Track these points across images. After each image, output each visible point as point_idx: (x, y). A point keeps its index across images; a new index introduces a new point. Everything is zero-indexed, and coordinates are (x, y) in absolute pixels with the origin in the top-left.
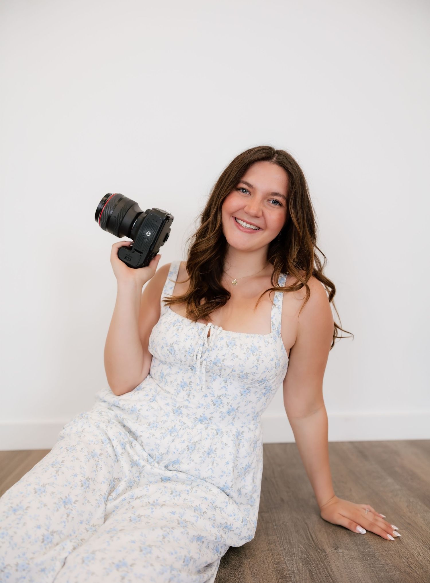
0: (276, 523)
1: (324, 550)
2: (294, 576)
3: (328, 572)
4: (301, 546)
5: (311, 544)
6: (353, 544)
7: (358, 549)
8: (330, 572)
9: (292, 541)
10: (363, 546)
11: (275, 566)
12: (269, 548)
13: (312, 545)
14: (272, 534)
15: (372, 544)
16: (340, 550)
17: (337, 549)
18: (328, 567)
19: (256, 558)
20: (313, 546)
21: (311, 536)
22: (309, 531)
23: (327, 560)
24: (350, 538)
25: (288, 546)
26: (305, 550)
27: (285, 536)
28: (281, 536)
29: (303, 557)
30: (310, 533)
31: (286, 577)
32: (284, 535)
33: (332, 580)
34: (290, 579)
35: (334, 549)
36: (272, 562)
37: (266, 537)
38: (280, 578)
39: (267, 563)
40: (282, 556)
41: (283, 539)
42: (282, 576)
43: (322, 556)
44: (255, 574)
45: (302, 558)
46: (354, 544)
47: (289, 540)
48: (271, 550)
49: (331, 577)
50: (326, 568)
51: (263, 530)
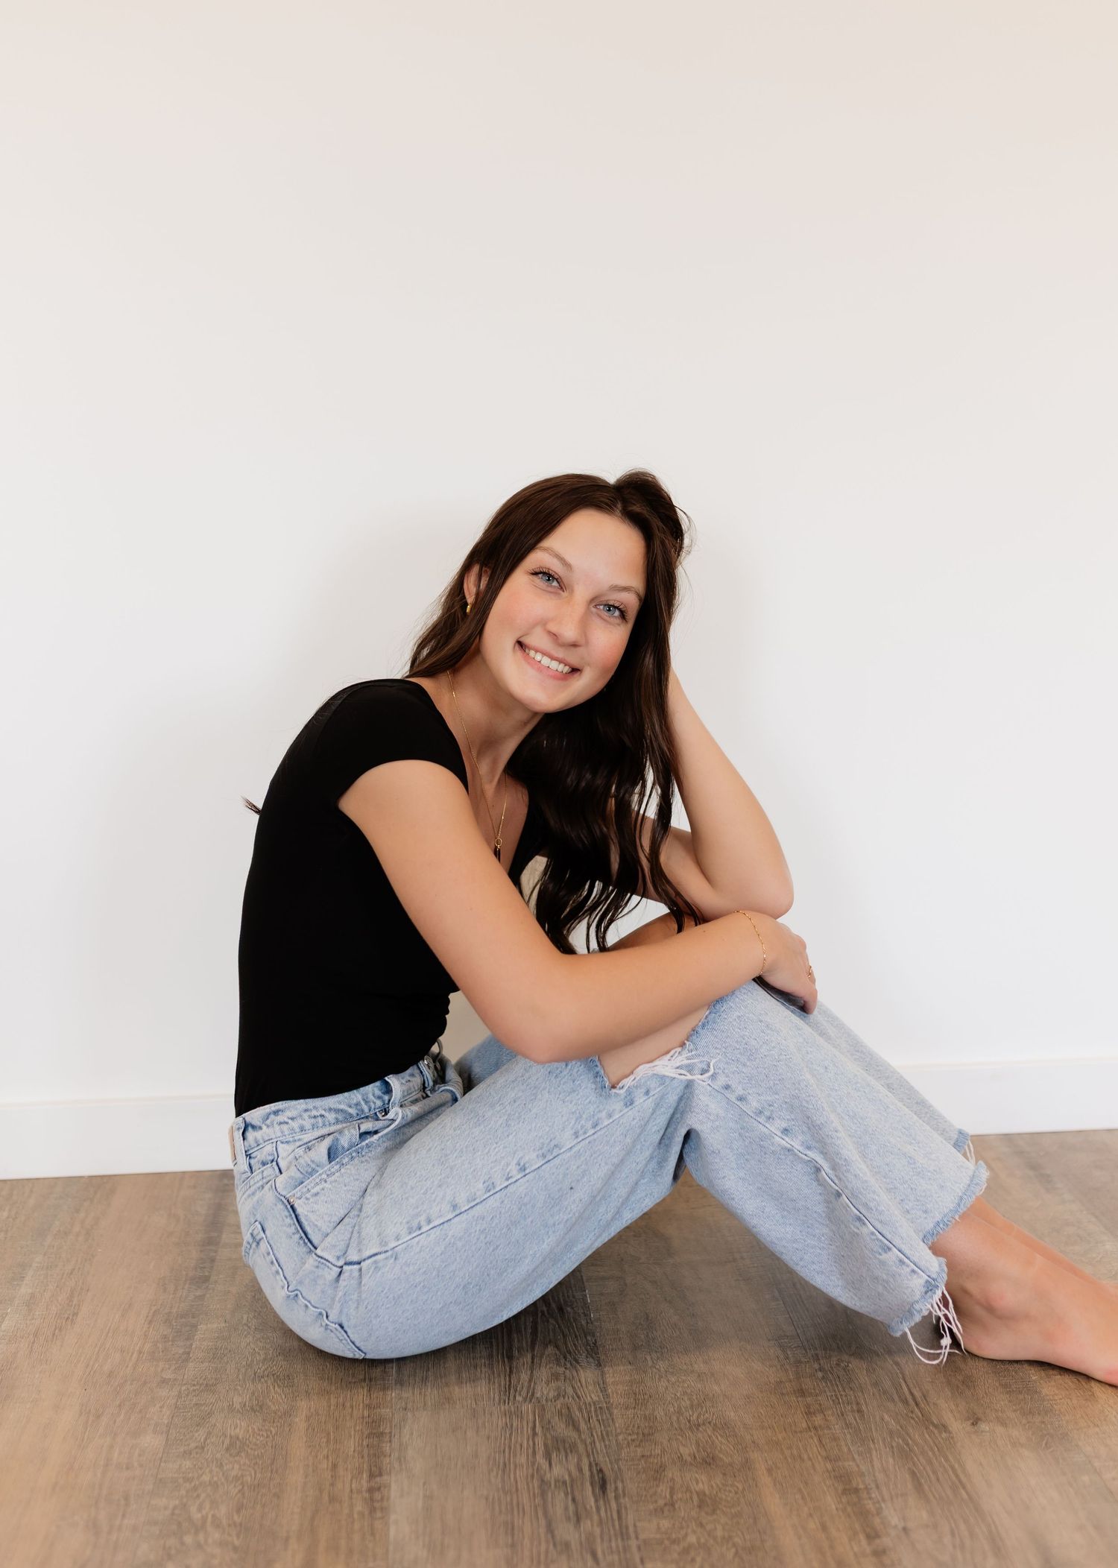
0: (820, 1364)
1: (944, 1428)
2: (877, 1487)
3: (957, 1476)
4: (886, 1417)
5: (912, 1412)
6: (1015, 1411)
7: (1028, 1422)
8: (962, 1477)
9: (864, 1408)
10: (1039, 1414)
11: (829, 1466)
12: (810, 1425)
13: (914, 1416)
14: (813, 1391)
15: (1062, 1410)
16: (984, 1426)
17: (977, 1423)
18: (956, 1466)
19: (782, 1449)
20: (919, 1419)
21: (912, 1394)
22: (905, 1382)
23: (953, 1450)
24: (1008, 1396)
25: (856, 1420)
26: (898, 1427)
27: (846, 1396)
28: (836, 1395)
29: (894, 1444)
30: (908, 1386)
31: (856, 1490)
32: (843, 1393)
33: (967, 1493)
34: (868, 1493)
35: (969, 1423)
36: (821, 1456)
37: (800, 1399)
38: (845, 1492)
39: (810, 1459)
40: (843, 1443)
41: (843, 1404)
42: (847, 1487)
43: (942, 1441)
44: (784, 1485)
45: (892, 1447)
46: (1018, 1412)
47: (858, 1404)
48: (815, 1428)
49: (964, 1488)
50: (953, 1468)
51: (791, 1381)
